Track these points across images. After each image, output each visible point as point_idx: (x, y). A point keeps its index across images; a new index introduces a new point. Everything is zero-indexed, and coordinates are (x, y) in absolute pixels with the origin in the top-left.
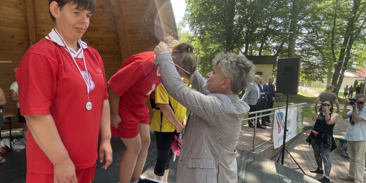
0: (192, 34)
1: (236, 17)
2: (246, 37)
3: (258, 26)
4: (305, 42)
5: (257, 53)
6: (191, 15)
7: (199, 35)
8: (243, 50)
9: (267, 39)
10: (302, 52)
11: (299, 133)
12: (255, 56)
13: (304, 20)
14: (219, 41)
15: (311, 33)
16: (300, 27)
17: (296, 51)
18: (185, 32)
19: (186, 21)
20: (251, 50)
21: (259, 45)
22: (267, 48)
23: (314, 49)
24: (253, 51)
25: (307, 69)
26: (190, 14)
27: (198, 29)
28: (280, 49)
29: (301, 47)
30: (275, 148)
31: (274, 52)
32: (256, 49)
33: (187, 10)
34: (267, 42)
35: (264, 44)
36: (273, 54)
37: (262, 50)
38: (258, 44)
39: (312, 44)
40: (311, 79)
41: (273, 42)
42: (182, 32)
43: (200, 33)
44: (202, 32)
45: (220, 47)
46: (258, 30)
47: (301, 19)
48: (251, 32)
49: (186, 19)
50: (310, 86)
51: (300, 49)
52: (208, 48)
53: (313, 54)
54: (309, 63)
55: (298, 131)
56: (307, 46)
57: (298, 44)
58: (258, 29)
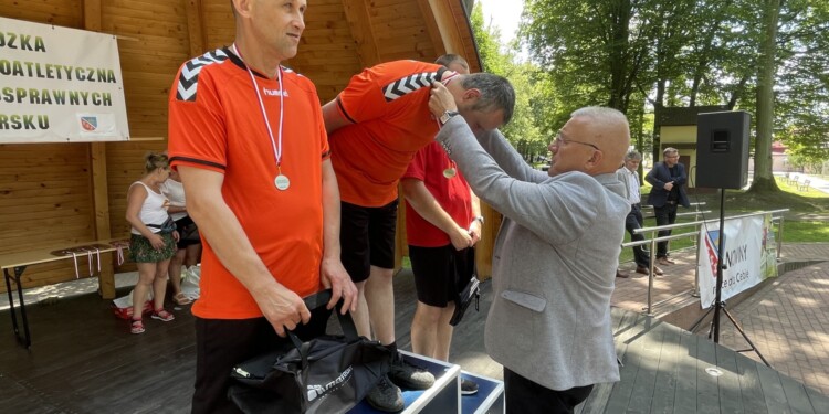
0: (536, 65)
1: (633, 24)
2: (658, 66)
3: (684, 41)
4: (802, 71)
5: (686, 101)
6: (533, 25)
7: (552, 67)
8: (653, 95)
9: (708, 69)
10: (792, 94)
11: (771, 275)
12: (683, 109)
13: (796, 21)
14: (597, 79)
15: (815, 50)
16: (787, 37)
17: (777, 93)
18: (523, 62)
19: (524, 39)
20: (672, 94)
21: (690, 83)
22: (708, 89)
23: (822, 88)
24: (678, 96)
25: (807, 133)
26: (531, 22)
27: (549, 55)
28: (738, 91)
29: (789, 84)
30: (704, 307)
31: (726, 98)
32: (684, 93)
33: (524, 14)
34: (708, 75)
35: (702, 81)
36: (723, 103)
37: (698, 95)
38: (687, 81)
39: (816, 76)
40: (819, 156)
41: (723, 75)
42: (516, 61)
43: (554, 63)
44: (559, 60)
45: (599, 91)
46: (686, 51)
47: (787, 19)
48: (670, 55)
49: (524, 35)
50: (819, 171)
51: (788, 88)
52: (573, 94)
53: (820, 98)
54: (811, 119)
55: (767, 272)
56: (806, 82)
57: (783, 78)
58: (685, 48)
